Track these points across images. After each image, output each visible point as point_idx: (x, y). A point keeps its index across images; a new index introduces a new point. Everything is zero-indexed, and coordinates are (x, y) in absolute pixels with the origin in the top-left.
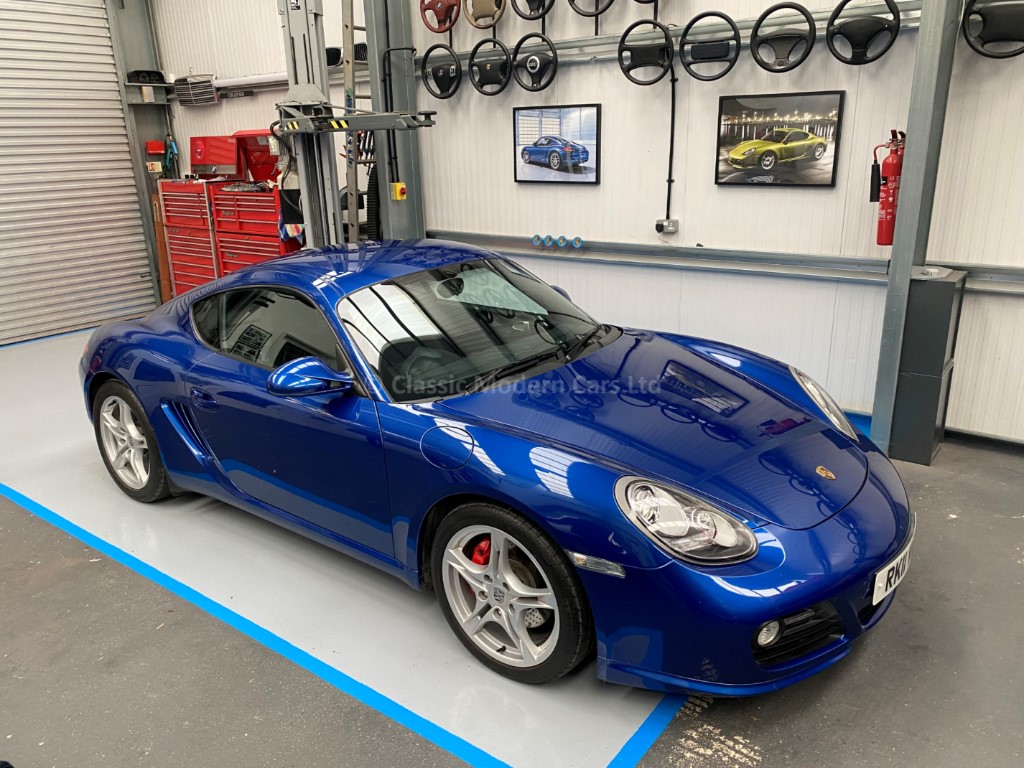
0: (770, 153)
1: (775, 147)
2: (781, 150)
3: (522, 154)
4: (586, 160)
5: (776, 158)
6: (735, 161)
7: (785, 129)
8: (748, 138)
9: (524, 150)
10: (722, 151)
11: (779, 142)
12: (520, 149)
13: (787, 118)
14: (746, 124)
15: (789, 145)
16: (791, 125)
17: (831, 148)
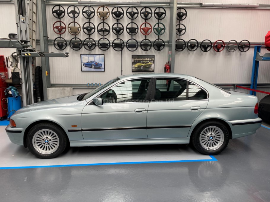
0: (142, 66)
1: (143, 64)
2: (144, 65)
3: (83, 65)
4: (102, 66)
5: (144, 67)
6: (136, 67)
7: (145, 61)
8: (138, 63)
9: (84, 64)
10: (133, 65)
11: (144, 63)
12: (82, 64)
13: (145, 59)
14: (137, 60)
15: (146, 64)
16: (146, 60)
17: (153, 65)
